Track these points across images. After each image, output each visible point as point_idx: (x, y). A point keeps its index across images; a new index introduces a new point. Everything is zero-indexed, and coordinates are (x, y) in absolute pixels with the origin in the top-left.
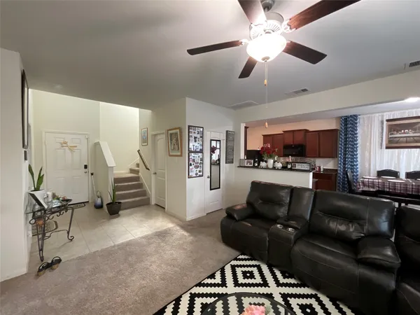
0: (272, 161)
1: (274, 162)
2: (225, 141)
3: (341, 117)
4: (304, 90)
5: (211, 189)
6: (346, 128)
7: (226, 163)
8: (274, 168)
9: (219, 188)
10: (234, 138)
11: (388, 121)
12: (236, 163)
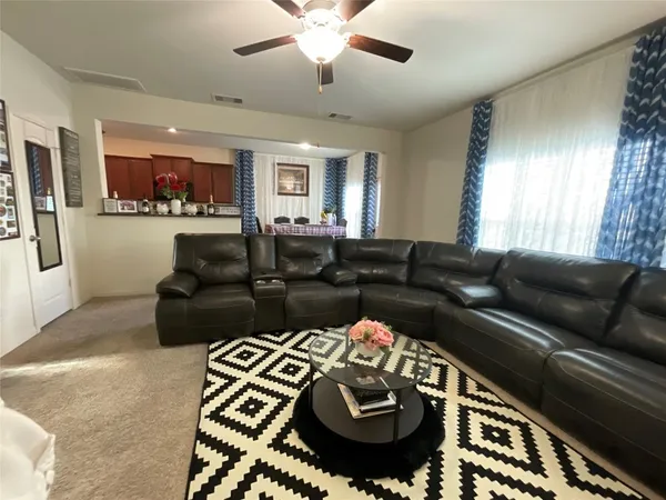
0: (179, 202)
1: (183, 205)
2: (58, 152)
3: (236, 150)
4: (239, 101)
5: (42, 269)
6: (242, 166)
7: (68, 205)
8: (184, 215)
9: (60, 263)
10: (78, 149)
11: (279, 164)
12: (90, 206)
